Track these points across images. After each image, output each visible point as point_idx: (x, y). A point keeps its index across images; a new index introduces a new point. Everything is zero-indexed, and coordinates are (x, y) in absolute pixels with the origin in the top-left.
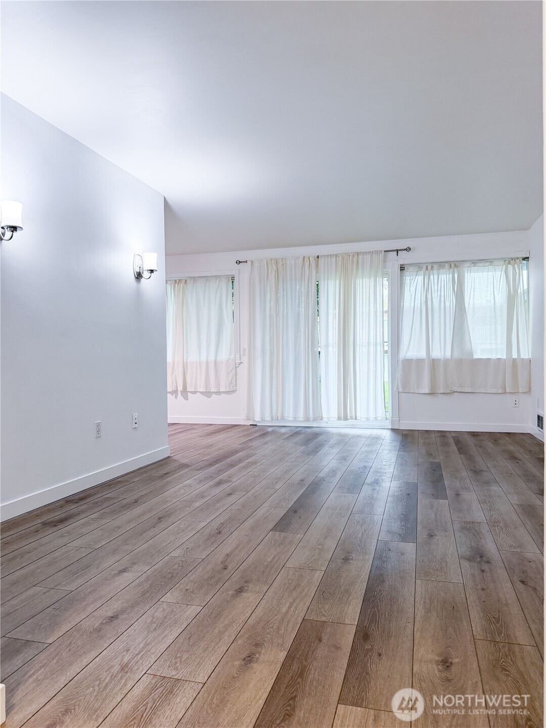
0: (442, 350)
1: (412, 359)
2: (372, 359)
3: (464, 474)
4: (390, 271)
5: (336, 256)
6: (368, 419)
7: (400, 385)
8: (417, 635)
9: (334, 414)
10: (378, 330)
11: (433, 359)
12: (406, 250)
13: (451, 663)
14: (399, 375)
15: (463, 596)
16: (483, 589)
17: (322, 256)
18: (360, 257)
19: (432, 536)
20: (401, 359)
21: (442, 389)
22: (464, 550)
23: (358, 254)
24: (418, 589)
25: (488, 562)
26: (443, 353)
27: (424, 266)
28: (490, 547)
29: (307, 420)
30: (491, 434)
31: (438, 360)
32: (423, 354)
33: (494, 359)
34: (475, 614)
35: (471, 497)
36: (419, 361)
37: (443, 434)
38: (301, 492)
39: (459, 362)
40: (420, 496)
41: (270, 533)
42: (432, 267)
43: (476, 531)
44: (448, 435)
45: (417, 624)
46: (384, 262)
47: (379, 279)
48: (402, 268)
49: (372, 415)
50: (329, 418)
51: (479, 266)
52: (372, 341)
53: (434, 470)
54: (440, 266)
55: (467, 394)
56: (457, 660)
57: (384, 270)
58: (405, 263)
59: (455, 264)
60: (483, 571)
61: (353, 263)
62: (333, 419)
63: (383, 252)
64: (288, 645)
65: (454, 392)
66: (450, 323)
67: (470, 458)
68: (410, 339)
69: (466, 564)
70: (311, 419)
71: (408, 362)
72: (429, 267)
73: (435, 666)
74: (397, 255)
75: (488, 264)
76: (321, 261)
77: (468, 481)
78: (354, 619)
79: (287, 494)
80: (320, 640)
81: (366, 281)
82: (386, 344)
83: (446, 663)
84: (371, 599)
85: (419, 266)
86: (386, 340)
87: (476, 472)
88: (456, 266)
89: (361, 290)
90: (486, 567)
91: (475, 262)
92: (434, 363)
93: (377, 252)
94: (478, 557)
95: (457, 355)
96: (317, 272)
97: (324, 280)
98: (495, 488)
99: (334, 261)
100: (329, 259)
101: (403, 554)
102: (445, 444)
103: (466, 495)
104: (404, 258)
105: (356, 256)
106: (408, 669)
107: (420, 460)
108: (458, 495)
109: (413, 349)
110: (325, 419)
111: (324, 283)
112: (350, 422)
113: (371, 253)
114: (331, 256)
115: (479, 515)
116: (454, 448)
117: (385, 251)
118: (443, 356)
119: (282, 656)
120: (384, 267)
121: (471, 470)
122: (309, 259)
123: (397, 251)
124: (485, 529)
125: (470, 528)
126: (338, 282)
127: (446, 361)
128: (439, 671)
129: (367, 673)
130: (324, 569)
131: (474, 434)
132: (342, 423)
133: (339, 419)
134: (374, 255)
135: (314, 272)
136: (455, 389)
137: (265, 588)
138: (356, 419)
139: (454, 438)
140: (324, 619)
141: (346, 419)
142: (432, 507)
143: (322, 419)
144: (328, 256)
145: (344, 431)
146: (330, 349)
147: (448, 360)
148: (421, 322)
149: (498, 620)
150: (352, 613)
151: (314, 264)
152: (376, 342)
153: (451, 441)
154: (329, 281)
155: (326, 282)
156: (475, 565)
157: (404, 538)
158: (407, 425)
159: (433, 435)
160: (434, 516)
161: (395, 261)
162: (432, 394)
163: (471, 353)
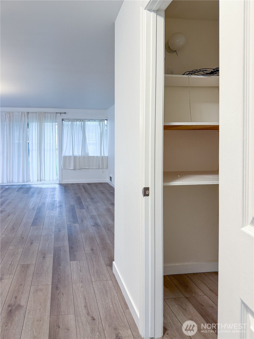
0: (78, 153)
1: (67, 156)
2: (51, 156)
3: (88, 200)
4: (58, 121)
5: (36, 113)
6: (50, 180)
7: (62, 166)
8: (84, 245)
9: (35, 179)
10: (54, 145)
11: (75, 156)
12: (64, 113)
13: (94, 250)
14: (62, 162)
15: (94, 235)
16: (99, 233)
17: (30, 112)
18: (46, 114)
19: (83, 221)
20: (63, 156)
21: (78, 168)
22: (92, 224)
23: (45, 113)
24: (82, 235)
25: (99, 226)
26: (78, 154)
27: (71, 120)
28: (99, 221)
29: (24, 182)
30: (95, 184)
31: (77, 156)
32: (71, 154)
33: (96, 156)
34: (97, 239)
35: (92, 208)
36: (70, 157)
37: (78, 185)
38: (35, 212)
39: (84, 157)
40: (76, 209)
41: (32, 226)
42: (74, 120)
43: (94, 218)
44: (80, 185)
45: (84, 243)
46: (56, 117)
47: (54, 124)
48: (63, 120)
49: (51, 179)
50: (33, 181)
51: (91, 122)
52: (51, 148)
53: (78, 199)
54: (77, 120)
55: (86, 169)
56: (95, 249)
57: (56, 120)
58: (64, 118)
59: (82, 120)
60: (98, 228)
61: (43, 116)
62: (35, 181)
63: (55, 113)
64: (53, 252)
65: (82, 168)
66: (81, 142)
67: (89, 194)
68: (66, 148)
69: (93, 227)
70: (26, 181)
71: (65, 157)
72: (73, 121)
73: (90, 251)
74: (61, 115)
75: (93, 121)
76: (30, 114)
77: (90, 202)
78: (68, 245)
79: (30, 213)
80: (61, 251)
81: (49, 124)
82: (57, 150)
83: (92, 250)
84: (70, 240)
85: (69, 120)
86: (57, 148)
87: (92, 199)
88: (82, 121)
89: (47, 128)
90: (99, 227)
91: (89, 120)
92: (75, 157)
93: (53, 113)
94: (96, 225)
95: (83, 154)
96: (28, 119)
97: (31, 123)
98: (98, 204)
99: (35, 115)
100: (33, 114)
101: (75, 227)
102: (80, 189)
103: (90, 207)
104: (64, 116)
105: (44, 114)
106: (84, 252)
107: (73, 196)
108: (88, 207)
109: (67, 152)
110: (31, 181)
111: (31, 124)
112: (42, 182)
113: (51, 113)
114: (34, 113)
115: (95, 213)
116: (83, 190)
117: (56, 113)
118: (78, 155)
119: (52, 255)
120: (56, 119)
121: (90, 198)
122: (24, 113)
123: (61, 113)
124: (97, 217)
125: (93, 217)
126: (37, 123)
127: (79, 157)
128: (91, 251)
129: (75, 255)
130: (54, 234)
131: (89, 184)
132: (39, 182)
133: (38, 181)
134: (52, 114)
135: (26, 119)
136: (83, 167)
137: (39, 241)
138: (45, 180)
139: (82, 186)
140: (59, 246)
141: (41, 181)
142: (81, 212)
143: (30, 181)
144: (32, 112)
145: (40, 186)
146: (34, 152)
147: (80, 156)
148: (70, 142)
149: (103, 239)
150: (66, 243)
151: (27, 115)
152: (53, 149)
153: (82, 187)
154: (33, 123)
155: (32, 123)
156: (96, 227)
157: (74, 222)
158: (65, 181)
159: (75, 185)
160: (82, 215)
161: (60, 117)
162: (74, 169)
163: (88, 154)
